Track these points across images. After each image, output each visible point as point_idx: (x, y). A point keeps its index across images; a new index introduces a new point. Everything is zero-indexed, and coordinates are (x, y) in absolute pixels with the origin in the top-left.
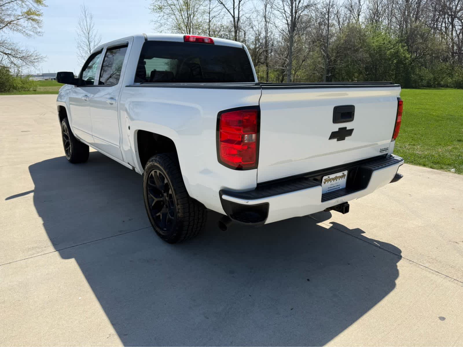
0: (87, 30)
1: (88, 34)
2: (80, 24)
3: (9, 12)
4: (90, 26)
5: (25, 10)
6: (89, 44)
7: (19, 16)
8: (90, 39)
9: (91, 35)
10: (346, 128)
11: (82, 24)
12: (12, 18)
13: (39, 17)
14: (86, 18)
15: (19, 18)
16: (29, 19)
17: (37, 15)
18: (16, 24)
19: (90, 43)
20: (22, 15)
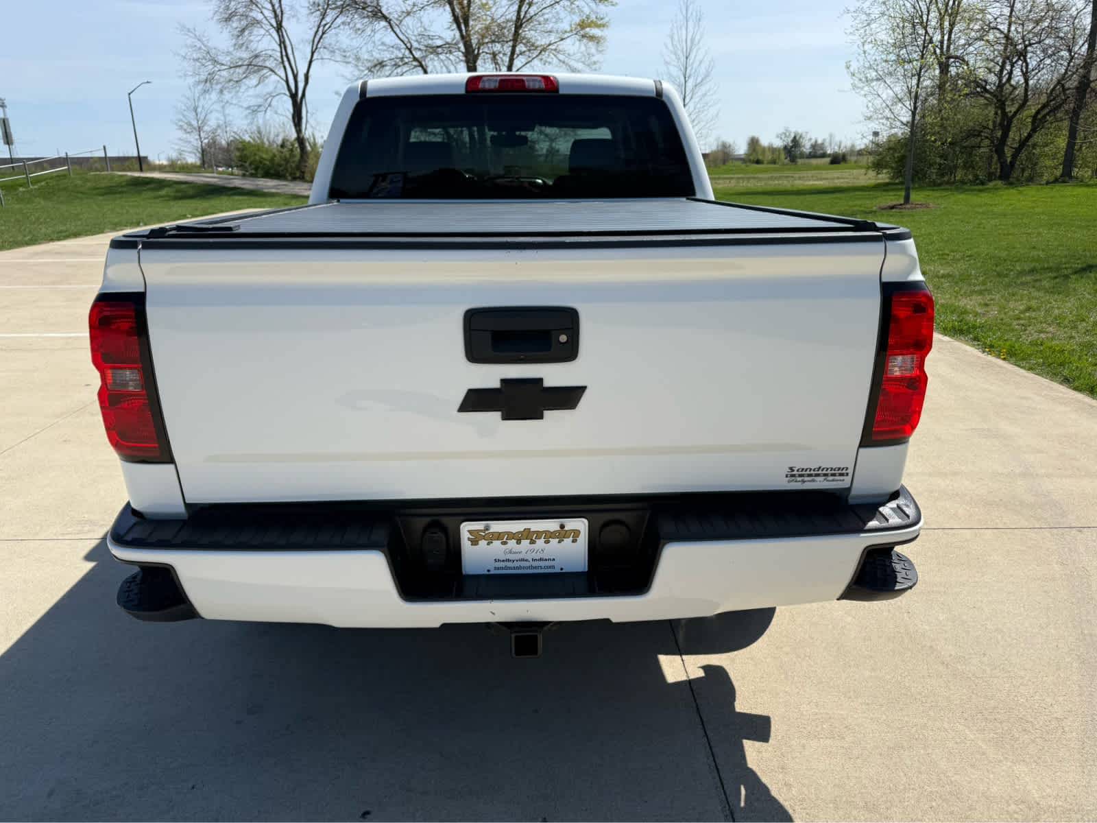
0: (685, 50)
1: (687, 58)
2: (672, 38)
3: (549, 27)
4: (692, 40)
5: (577, 19)
6: (685, 82)
7: (566, 32)
8: (688, 71)
9: (691, 61)
10: (540, 380)
11: (676, 37)
12: (553, 38)
13: (602, 31)
14: (687, 21)
15: (564, 37)
16: (583, 36)
17: (598, 26)
18: (555, 50)
19: (687, 79)
20: (571, 31)
